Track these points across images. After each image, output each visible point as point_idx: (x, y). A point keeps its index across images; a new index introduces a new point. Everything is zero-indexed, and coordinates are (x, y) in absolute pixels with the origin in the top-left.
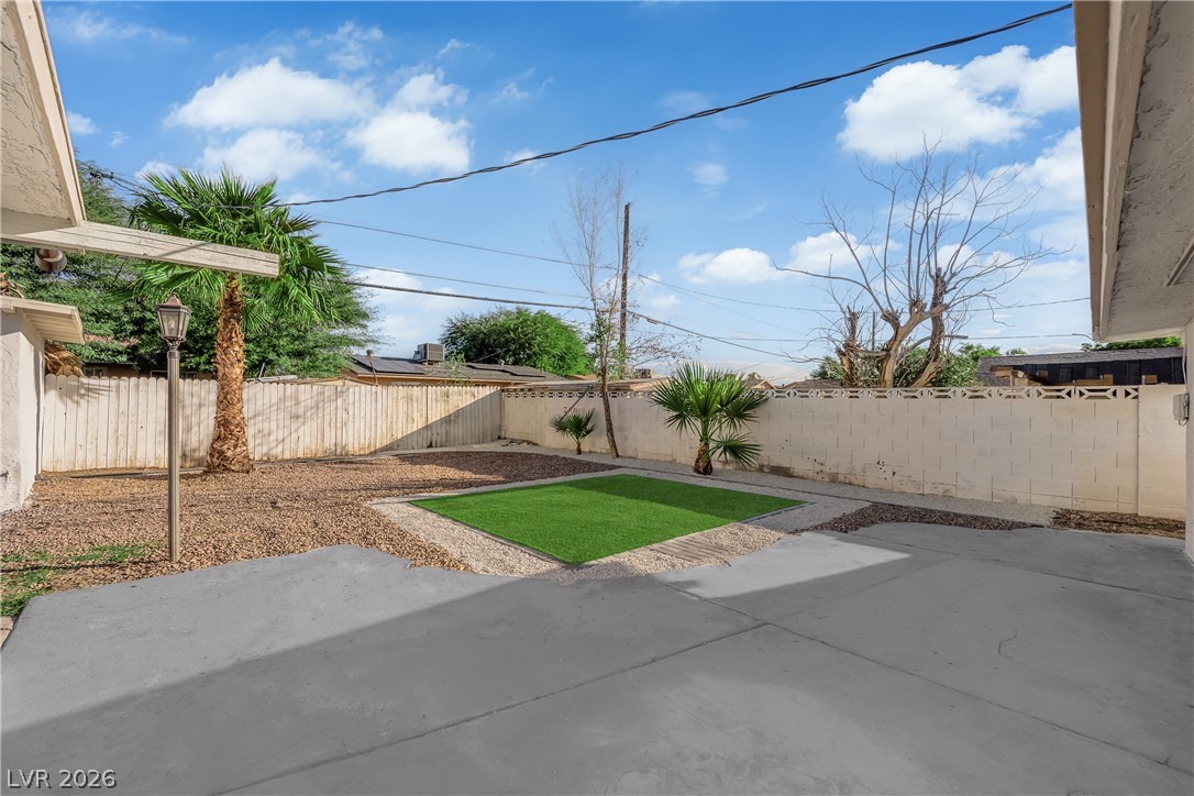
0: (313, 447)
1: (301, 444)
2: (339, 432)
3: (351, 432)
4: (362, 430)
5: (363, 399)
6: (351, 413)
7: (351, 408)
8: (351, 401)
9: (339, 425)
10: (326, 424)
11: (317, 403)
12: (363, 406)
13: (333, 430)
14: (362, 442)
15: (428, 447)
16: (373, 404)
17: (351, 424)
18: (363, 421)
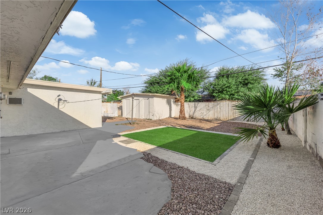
0: (212, 117)
1: (210, 117)
2: (218, 114)
3: (221, 114)
4: (225, 114)
5: (225, 106)
6: (221, 109)
7: (221, 108)
8: (221, 106)
9: (218, 112)
10: (215, 112)
11: (213, 106)
12: (225, 107)
13: (217, 113)
14: (225, 117)
15: (247, 121)
16: (228, 107)
17: (221, 112)
18: (225, 111)
